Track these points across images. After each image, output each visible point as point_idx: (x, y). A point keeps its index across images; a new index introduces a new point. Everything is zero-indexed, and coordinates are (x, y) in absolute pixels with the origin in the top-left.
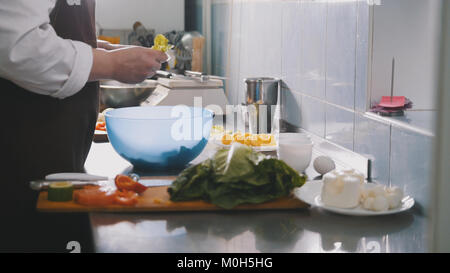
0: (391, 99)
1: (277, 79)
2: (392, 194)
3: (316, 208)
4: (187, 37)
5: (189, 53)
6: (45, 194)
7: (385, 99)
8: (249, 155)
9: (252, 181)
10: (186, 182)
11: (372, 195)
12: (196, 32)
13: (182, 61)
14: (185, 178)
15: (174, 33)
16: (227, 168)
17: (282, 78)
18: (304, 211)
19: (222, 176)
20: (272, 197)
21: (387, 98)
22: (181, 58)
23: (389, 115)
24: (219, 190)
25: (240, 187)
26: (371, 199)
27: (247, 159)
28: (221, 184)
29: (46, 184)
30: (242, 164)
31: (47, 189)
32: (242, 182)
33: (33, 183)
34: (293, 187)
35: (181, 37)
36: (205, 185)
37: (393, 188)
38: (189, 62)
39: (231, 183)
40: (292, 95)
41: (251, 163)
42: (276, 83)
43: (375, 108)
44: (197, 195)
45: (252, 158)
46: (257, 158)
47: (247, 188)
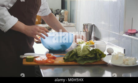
0: (132, 30)
1: (93, 24)
2: (133, 60)
3: (109, 64)
4: (62, 11)
5: (63, 16)
6: (25, 60)
7: (129, 30)
8: (87, 47)
9: (89, 56)
10: (69, 56)
11: (127, 60)
12: (65, 10)
13: (61, 18)
14: (68, 55)
15: (58, 10)
16: (81, 52)
17: (94, 24)
18: (106, 65)
19: (80, 54)
20: (96, 60)
21: (130, 30)
22: (61, 17)
23: (131, 35)
24: (79, 58)
25: (85, 57)
26: (127, 61)
27: (87, 49)
28: (80, 56)
29: (25, 56)
30: (85, 50)
31: (26, 58)
32: (86, 56)
33: (21, 56)
34: (102, 58)
35: (61, 11)
36: (75, 57)
37: (134, 58)
38: (63, 19)
39: (83, 56)
40: (98, 29)
41: (89, 50)
42: (93, 25)
43: (126, 33)
44: (72, 60)
45: (89, 49)
46: (90, 49)
47: (88, 58)
